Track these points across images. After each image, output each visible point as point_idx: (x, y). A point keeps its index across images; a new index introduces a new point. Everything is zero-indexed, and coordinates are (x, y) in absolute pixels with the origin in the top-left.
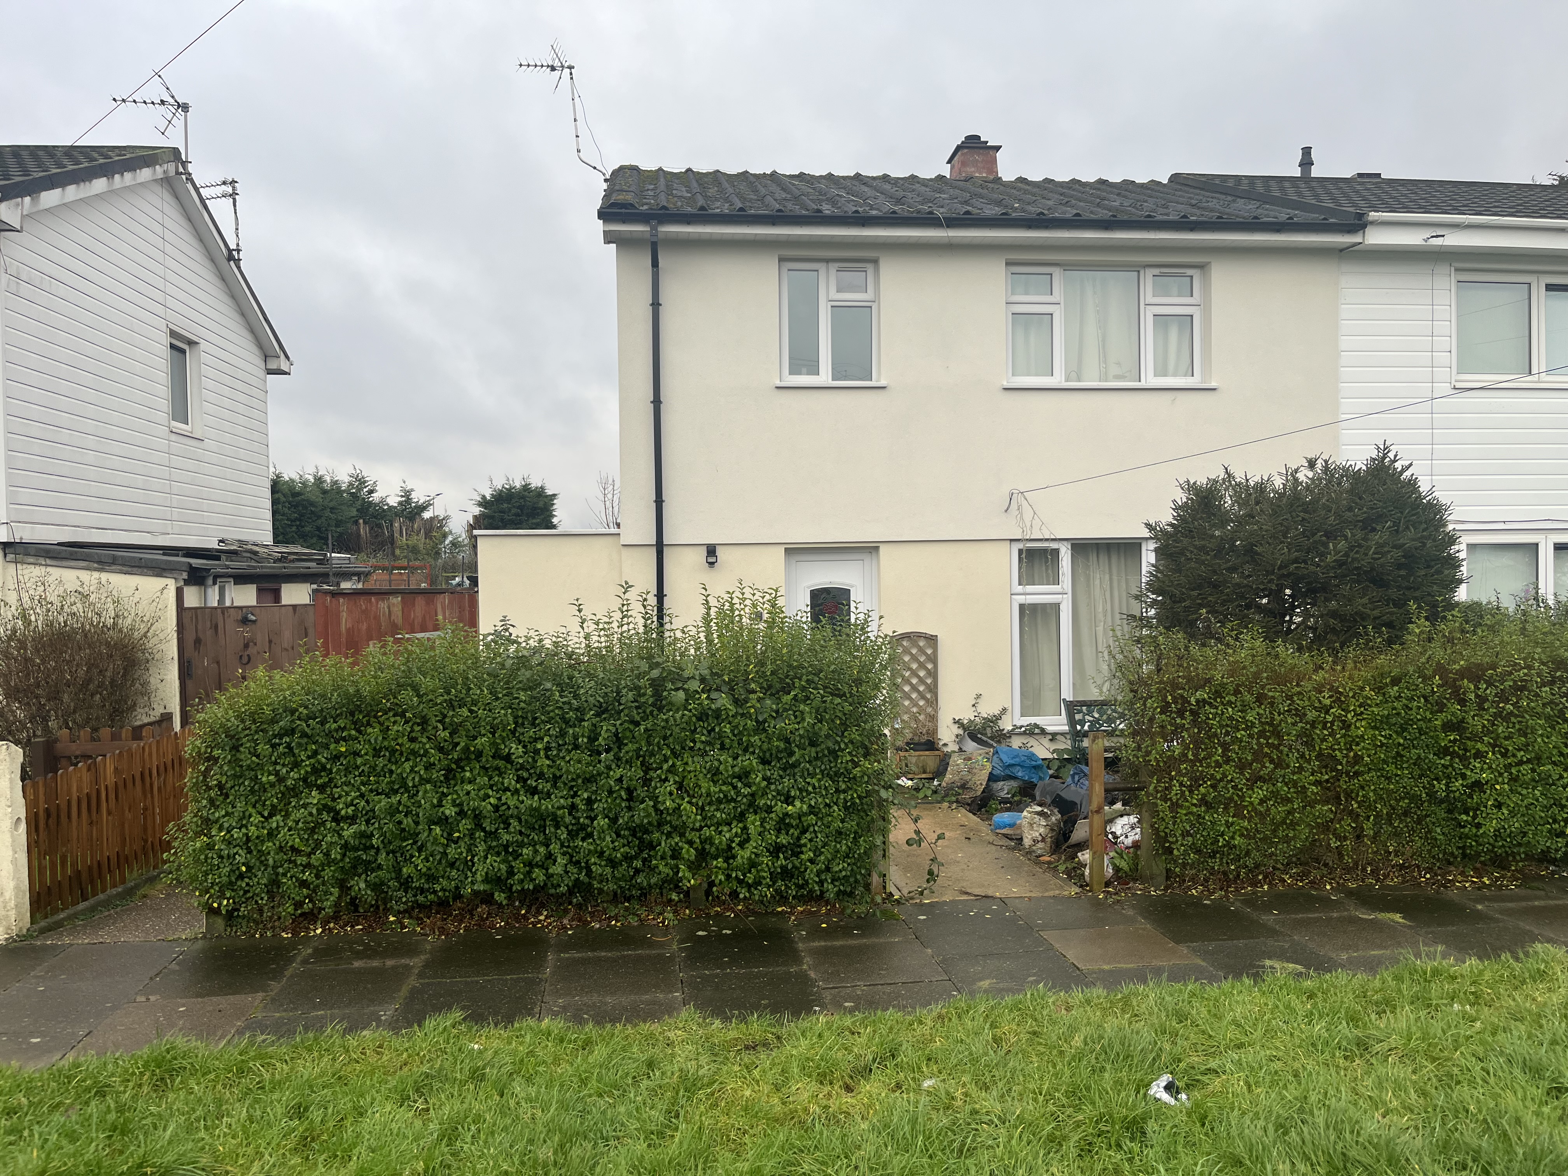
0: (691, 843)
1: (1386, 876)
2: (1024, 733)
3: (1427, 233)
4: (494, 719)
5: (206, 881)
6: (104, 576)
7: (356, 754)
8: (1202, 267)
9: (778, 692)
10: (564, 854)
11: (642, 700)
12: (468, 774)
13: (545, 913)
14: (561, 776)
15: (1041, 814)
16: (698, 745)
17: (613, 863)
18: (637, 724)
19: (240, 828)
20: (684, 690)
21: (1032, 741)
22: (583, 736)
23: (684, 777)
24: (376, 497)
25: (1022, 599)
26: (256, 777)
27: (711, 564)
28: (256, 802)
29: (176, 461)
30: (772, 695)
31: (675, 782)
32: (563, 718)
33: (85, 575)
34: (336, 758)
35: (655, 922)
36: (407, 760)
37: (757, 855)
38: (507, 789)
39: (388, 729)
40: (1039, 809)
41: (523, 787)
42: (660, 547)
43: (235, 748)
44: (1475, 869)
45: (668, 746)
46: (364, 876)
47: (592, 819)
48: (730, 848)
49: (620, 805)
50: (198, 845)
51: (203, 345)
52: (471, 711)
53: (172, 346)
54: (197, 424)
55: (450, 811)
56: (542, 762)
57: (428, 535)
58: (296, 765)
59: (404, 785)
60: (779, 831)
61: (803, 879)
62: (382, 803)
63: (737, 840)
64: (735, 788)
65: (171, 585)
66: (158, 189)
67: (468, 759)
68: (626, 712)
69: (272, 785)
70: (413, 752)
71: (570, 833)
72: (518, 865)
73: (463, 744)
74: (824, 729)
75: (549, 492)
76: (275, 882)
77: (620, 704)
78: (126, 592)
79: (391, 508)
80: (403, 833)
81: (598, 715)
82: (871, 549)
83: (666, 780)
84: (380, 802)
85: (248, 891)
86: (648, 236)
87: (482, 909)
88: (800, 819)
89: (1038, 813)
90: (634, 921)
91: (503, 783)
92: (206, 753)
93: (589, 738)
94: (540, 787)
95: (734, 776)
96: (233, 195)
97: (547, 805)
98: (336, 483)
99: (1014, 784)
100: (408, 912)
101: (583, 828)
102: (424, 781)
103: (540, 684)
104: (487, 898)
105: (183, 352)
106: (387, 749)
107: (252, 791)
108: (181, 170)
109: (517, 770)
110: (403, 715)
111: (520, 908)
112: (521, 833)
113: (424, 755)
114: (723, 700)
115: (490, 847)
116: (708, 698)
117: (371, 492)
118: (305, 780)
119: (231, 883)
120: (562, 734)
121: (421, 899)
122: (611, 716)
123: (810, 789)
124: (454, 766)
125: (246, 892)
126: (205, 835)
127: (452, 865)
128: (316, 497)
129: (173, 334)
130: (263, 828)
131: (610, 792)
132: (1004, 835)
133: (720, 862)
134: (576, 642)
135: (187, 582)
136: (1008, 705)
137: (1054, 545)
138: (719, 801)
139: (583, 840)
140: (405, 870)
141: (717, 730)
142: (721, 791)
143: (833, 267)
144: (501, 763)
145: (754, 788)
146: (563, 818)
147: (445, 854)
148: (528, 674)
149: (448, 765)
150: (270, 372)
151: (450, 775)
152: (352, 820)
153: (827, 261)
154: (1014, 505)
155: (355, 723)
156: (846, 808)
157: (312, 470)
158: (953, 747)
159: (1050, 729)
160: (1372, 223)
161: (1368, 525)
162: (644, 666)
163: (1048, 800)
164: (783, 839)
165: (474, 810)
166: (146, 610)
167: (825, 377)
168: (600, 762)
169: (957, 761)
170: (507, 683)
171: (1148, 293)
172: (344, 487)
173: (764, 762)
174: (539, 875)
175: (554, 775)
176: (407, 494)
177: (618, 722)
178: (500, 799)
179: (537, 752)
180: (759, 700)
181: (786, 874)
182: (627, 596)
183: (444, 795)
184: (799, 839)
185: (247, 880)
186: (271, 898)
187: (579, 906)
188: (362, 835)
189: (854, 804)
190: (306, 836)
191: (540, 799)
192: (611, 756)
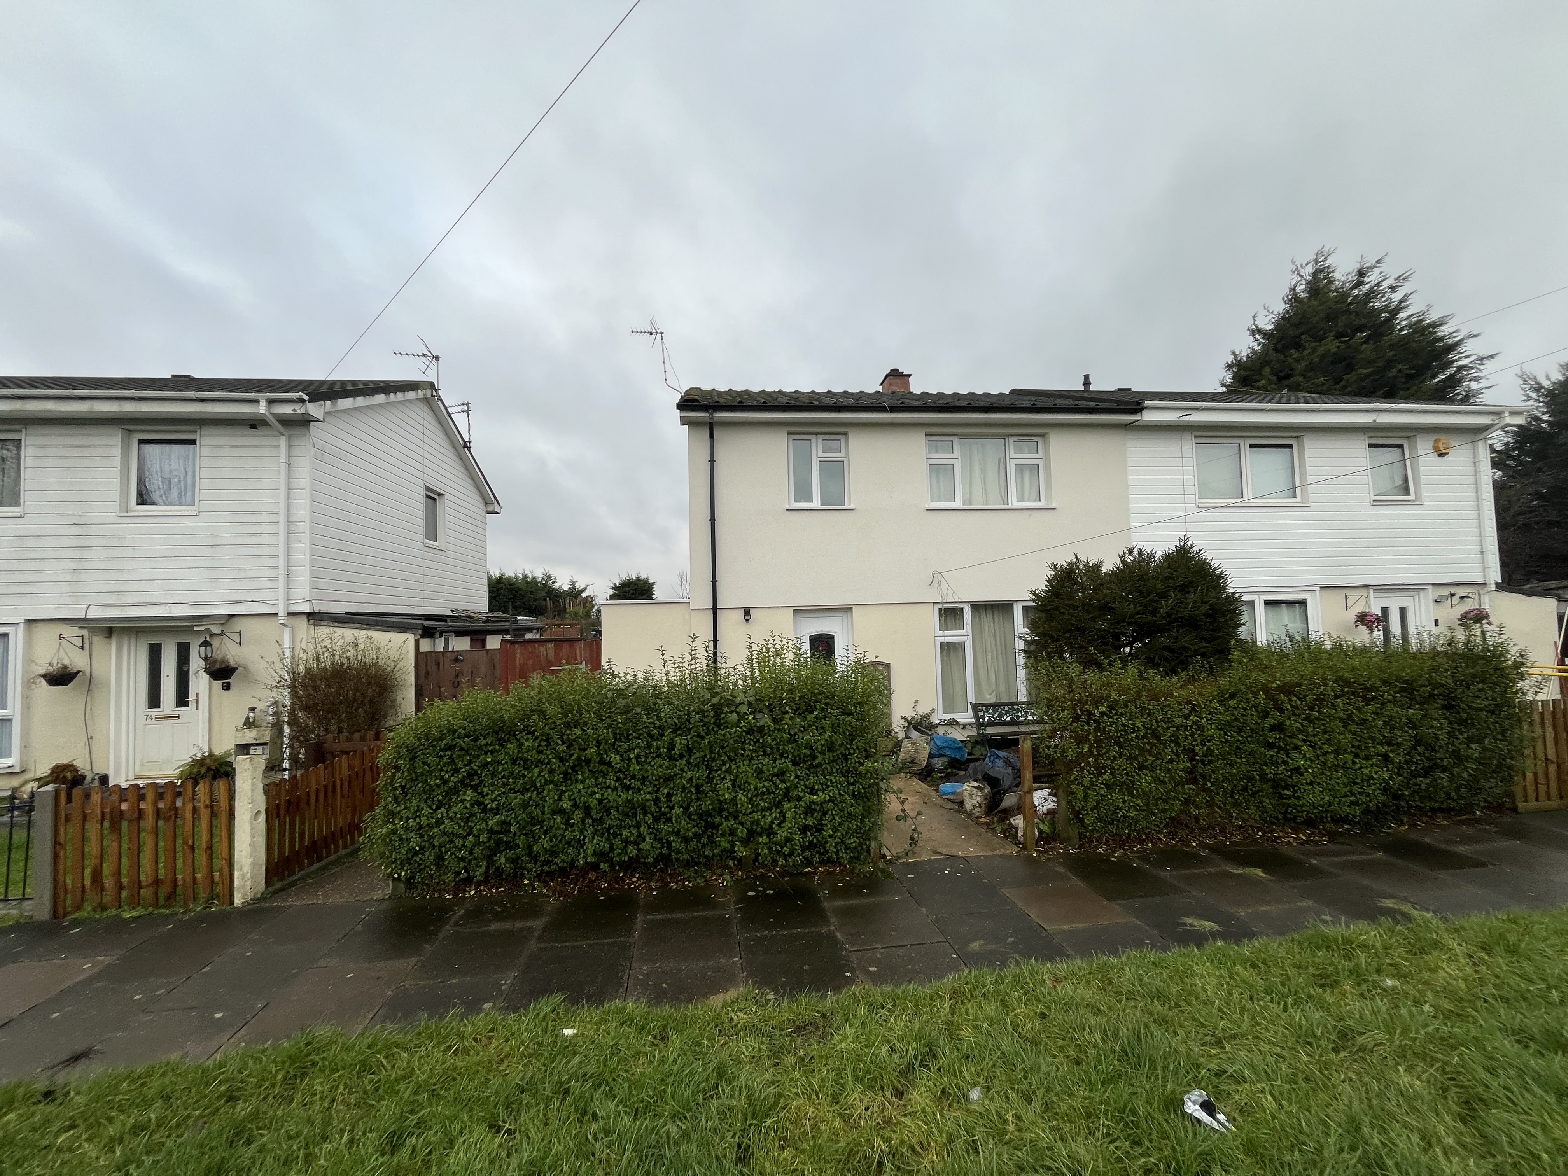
0: (742, 824)
1: (1231, 834)
2: (946, 724)
3: (1180, 413)
4: (600, 735)
5: (391, 856)
6: (370, 633)
7: (499, 763)
8: (1042, 435)
9: (804, 712)
10: (651, 834)
11: (706, 720)
12: (580, 777)
13: (637, 876)
14: (648, 777)
15: (978, 788)
16: (747, 753)
17: (686, 840)
18: (703, 738)
19: (415, 819)
20: (737, 712)
21: (950, 730)
22: (664, 747)
23: (737, 777)
24: (556, 586)
25: (942, 640)
26: (426, 780)
27: (747, 620)
28: (428, 798)
29: (428, 563)
30: (799, 714)
31: (731, 780)
32: (649, 734)
33: (355, 632)
34: (485, 765)
35: (716, 883)
36: (536, 766)
37: (791, 834)
38: (609, 787)
39: (523, 744)
40: (976, 784)
41: (620, 785)
42: (715, 610)
43: (413, 759)
44: (1292, 828)
45: (725, 754)
46: (504, 853)
47: (672, 808)
48: (771, 827)
49: (691, 797)
50: (384, 831)
51: (447, 496)
52: (583, 731)
53: (427, 496)
54: (440, 543)
55: (566, 805)
56: (635, 767)
57: (584, 606)
58: (456, 771)
59: (534, 785)
60: (806, 814)
61: (824, 848)
62: (517, 800)
63: (776, 822)
64: (774, 783)
65: (411, 638)
66: (421, 405)
67: (580, 764)
68: (695, 729)
69: (438, 786)
70: (540, 761)
71: (655, 818)
72: (617, 842)
73: (576, 756)
74: (838, 739)
75: (651, 581)
76: (440, 858)
77: (690, 723)
78: (384, 643)
79: (564, 591)
80: (533, 821)
81: (673, 732)
82: (847, 610)
83: (724, 778)
84: (516, 798)
85: (421, 864)
86: (707, 420)
87: (592, 876)
88: (821, 805)
89: (975, 787)
90: (701, 882)
91: (605, 783)
92: (392, 762)
93: (668, 748)
94: (633, 785)
95: (774, 775)
96: (468, 411)
97: (639, 798)
98: (534, 578)
99: (945, 760)
100: (538, 877)
101: (664, 814)
102: (547, 783)
103: (633, 709)
104: (595, 867)
105: (435, 500)
106: (521, 759)
107: (424, 791)
108: (435, 394)
109: (616, 773)
110: (533, 733)
111: (619, 872)
112: (619, 819)
113: (549, 763)
114: (765, 719)
115: (596, 830)
116: (754, 718)
117: (554, 583)
118: (462, 781)
119: (408, 858)
120: (649, 746)
121: (546, 868)
122: (684, 732)
123: (829, 783)
124: (570, 771)
125: (420, 865)
126: (391, 823)
127: (569, 843)
128: (523, 586)
129: (428, 489)
130: (432, 818)
131: (684, 787)
132: (949, 800)
133: (764, 839)
134: (660, 677)
135: (422, 636)
136: (935, 707)
137: (961, 606)
138: (763, 793)
139: (664, 823)
140: (535, 848)
141: (761, 741)
142: (764, 786)
143: (821, 437)
144: (604, 768)
145: (788, 784)
146: (650, 807)
147: (563, 836)
148: (624, 702)
149: (567, 770)
150: (489, 512)
151: (567, 777)
152: (497, 811)
153: (817, 434)
154: (935, 581)
155: (499, 740)
156: (854, 796)
157: (522, 571)
158: (901, 735)
159: (962, 721)
160: (1146, 408)
161: (1184, 589)
162: (708, 696)
163: (980, 777)
164: (810, 821)
165: (585, 803)
166: (394, 654)
167: (816, 503)
168: (676, 765)
169: (907, 744)
170: (610, 708)
171: (1011, 452)
172: (539, 580)
173: (795, 764)
174: (632, 850)
175: (643, 776)
176: (573, 583)
177: (689, 737)
178: (603, 795)
179: (630, 759)
180: (791, 718)
181: (812, 846)
182: (694, 644)
183: (563, 792)
184: (821, 820)
185: (420, 856)
186: (439, 866)
187: (661, 870)
188: (503, 823)
189: (859, 792)
190: (462, 824)
191: (633, 793)
192: (684, 762)
